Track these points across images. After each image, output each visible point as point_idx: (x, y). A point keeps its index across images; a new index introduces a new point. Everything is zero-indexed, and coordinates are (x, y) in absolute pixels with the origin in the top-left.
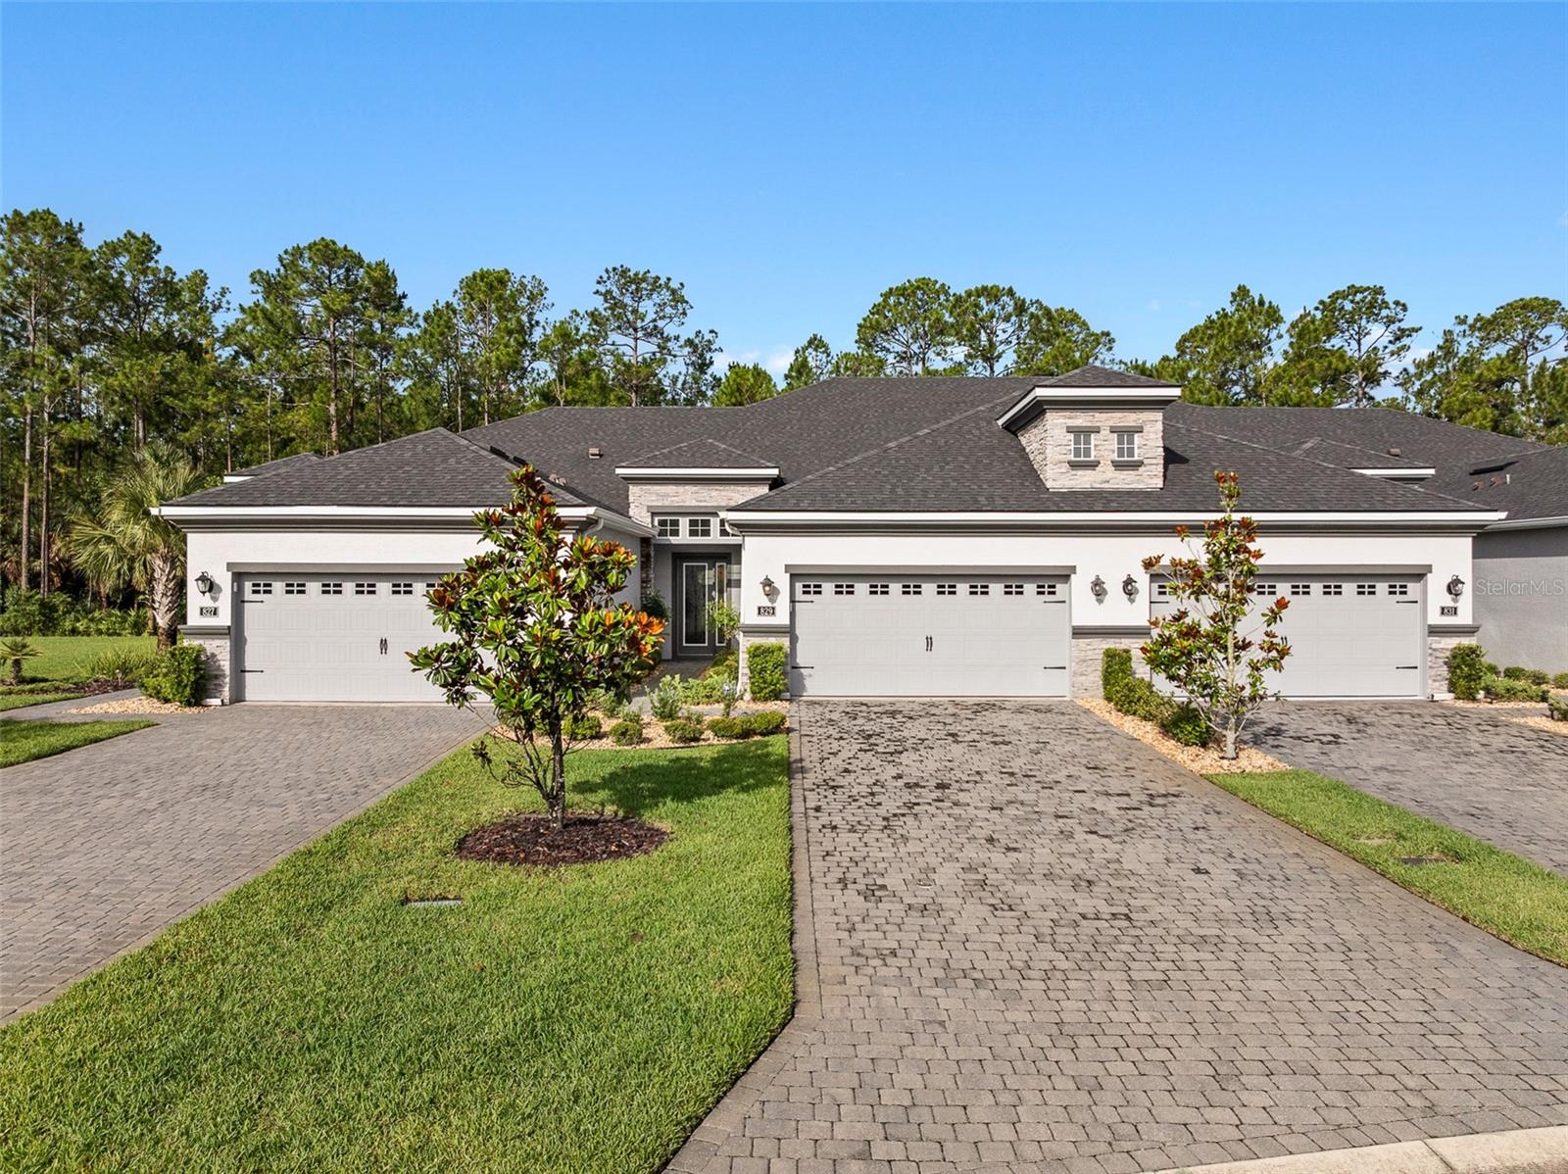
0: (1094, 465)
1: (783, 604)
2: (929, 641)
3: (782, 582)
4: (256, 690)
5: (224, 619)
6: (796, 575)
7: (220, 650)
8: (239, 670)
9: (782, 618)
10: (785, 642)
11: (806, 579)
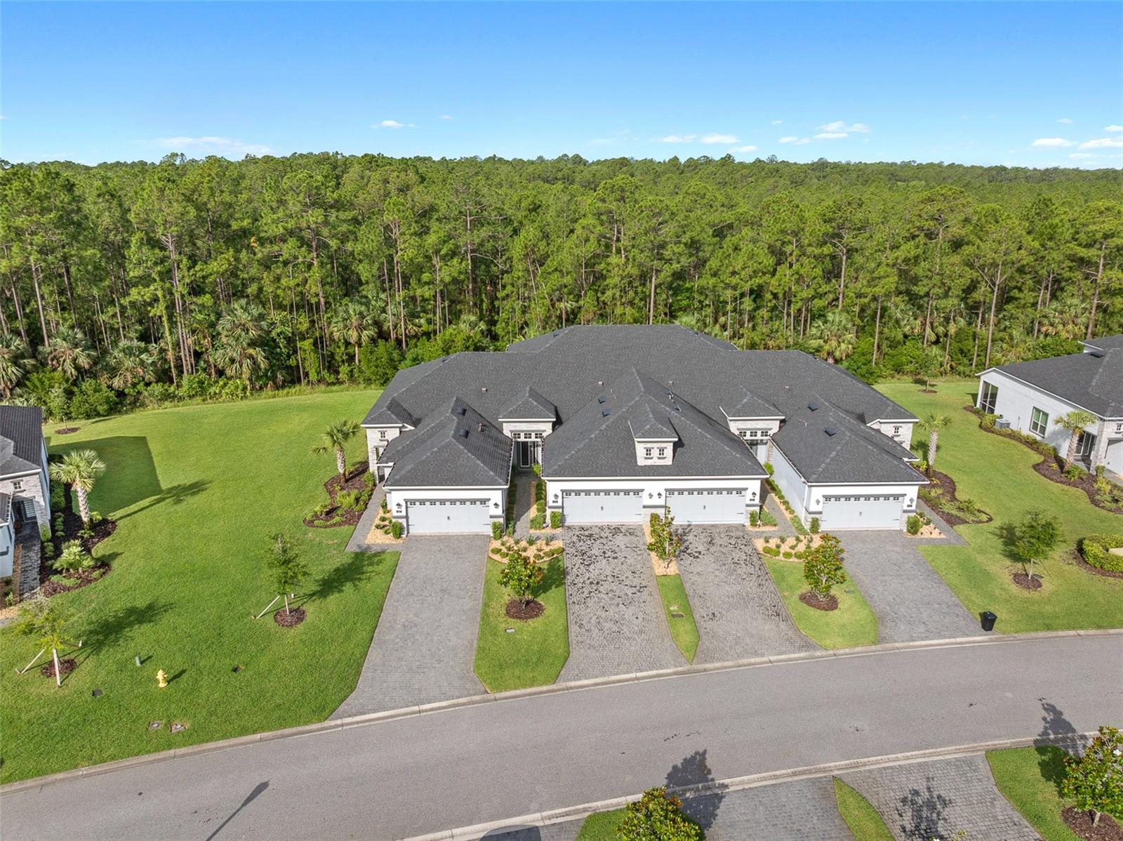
0: (652, 458)
1: (560, 500)
2: (602, 508)
3: (560, 494)
4: (413, 531)
5: (404, 513)
6: (563, 491)
7: (404, 521)
8: (408, 525)
9: (560, 504)
10: (560, 510)
11: (567, 493)
